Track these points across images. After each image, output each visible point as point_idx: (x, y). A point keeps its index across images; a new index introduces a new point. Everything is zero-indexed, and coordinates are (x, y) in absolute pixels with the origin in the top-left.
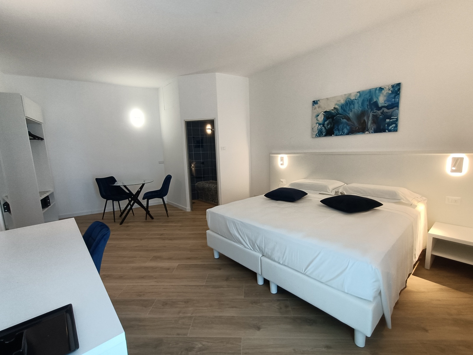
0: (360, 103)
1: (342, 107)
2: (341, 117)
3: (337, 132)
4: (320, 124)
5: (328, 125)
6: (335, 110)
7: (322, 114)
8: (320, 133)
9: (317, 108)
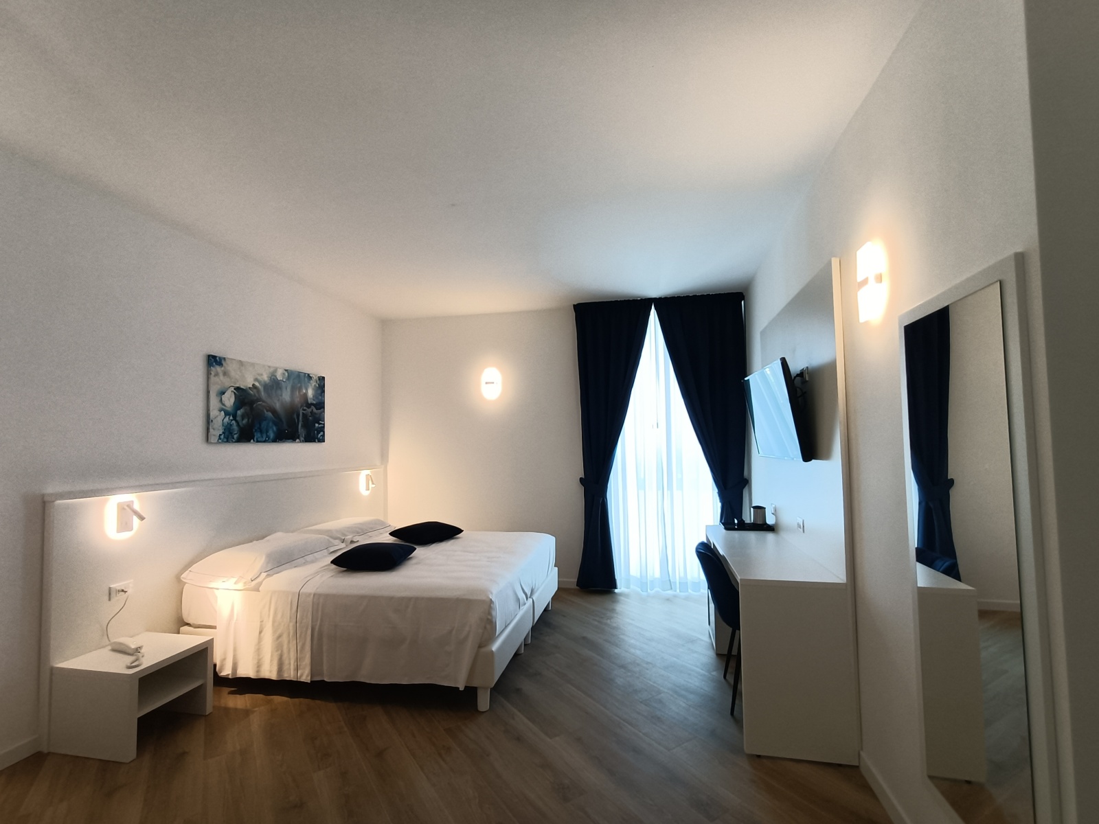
0: (289, 389)
1: (266, 386)
2: (263, 406)
3: (259, 435)
4: (227, 413)
5: (243, 417)
6: (255, 390)
7: (232, 391)
8: (227, 433)
9: (221, 375)
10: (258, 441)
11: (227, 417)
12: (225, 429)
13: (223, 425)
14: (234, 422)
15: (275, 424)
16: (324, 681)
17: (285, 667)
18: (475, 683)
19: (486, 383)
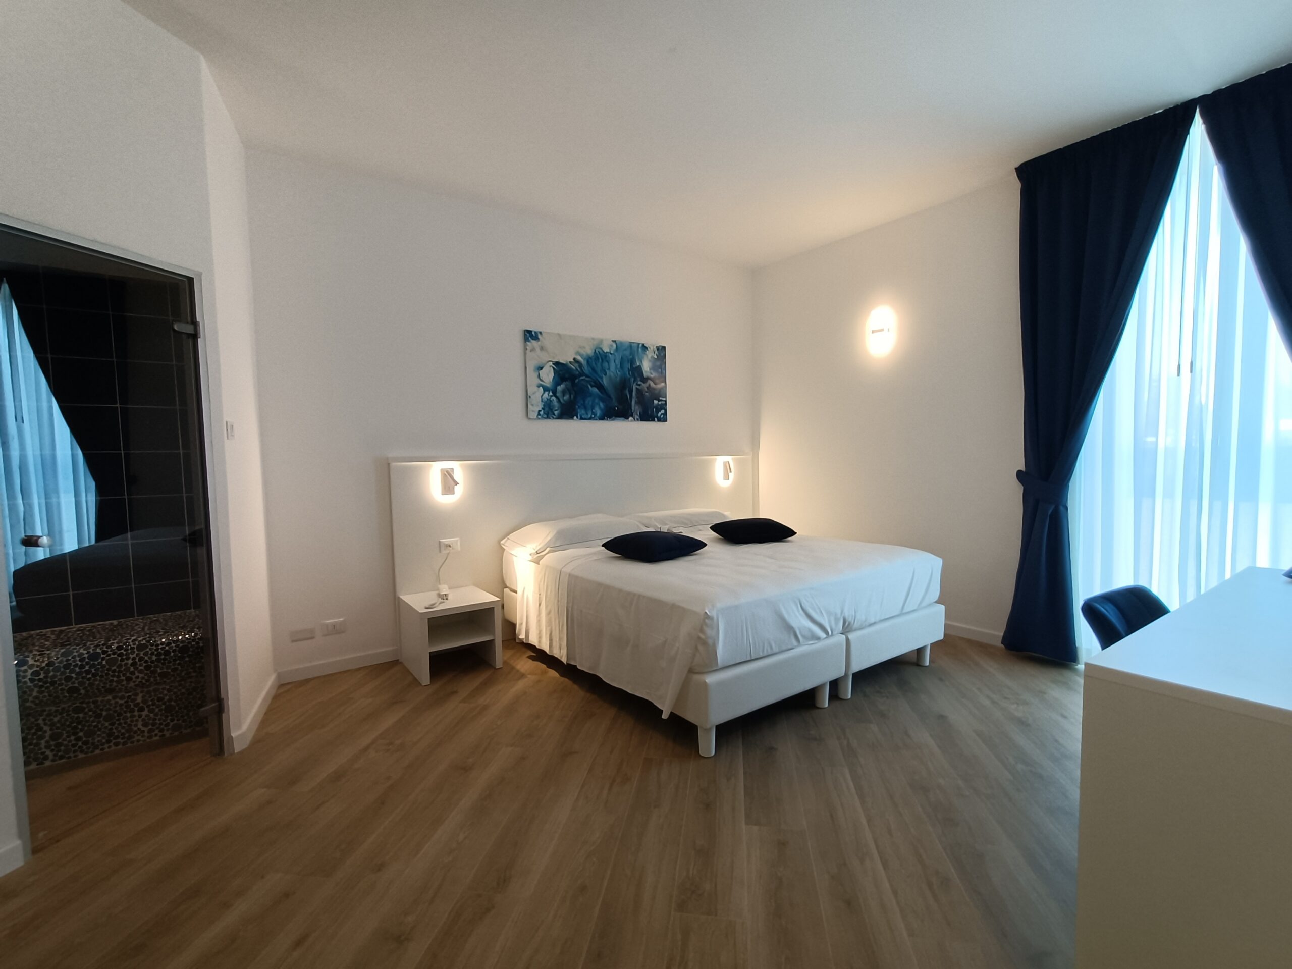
0: (618, 362)
1: (589, 360)
2: (587, 381)
3: (583, 412)
4: (546, 389)
5: (564, 392)
6: (577, 365)
7: (550, 366)
8: (547, 409)
9: (538, 350)
10: (582, 419)
11: (547, 393)
12: (544, 405)
13: (542, 401)
14: (554, 398)
15: (603, 400)
16: (574, 665)
17: (554, 644)
18: (690, 716)
19: (873, 332)
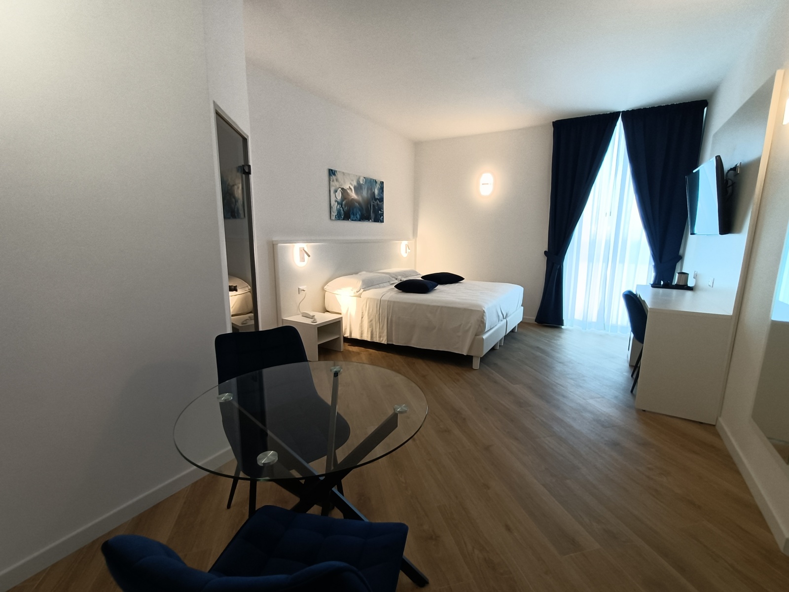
0: (366, 189)
1: (355, 188)
2: (354, 200)
3: (353, 216)
5: (345, 206)
6: (350, 190)
7: (340, 191)
8: (339, 215)
9: (335, 181)
10: (352, 220)
11: (339, 205)
12: (338, 213)
13: (337, 210)
14: (341, 208)
15: (360, 210)
16: (393, 344)
17: (374, 336)
18: (472, 354)
19: (483, 184)
